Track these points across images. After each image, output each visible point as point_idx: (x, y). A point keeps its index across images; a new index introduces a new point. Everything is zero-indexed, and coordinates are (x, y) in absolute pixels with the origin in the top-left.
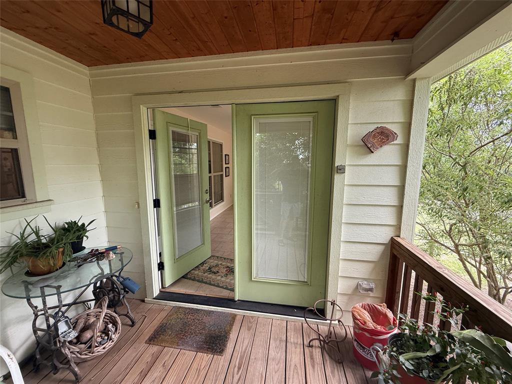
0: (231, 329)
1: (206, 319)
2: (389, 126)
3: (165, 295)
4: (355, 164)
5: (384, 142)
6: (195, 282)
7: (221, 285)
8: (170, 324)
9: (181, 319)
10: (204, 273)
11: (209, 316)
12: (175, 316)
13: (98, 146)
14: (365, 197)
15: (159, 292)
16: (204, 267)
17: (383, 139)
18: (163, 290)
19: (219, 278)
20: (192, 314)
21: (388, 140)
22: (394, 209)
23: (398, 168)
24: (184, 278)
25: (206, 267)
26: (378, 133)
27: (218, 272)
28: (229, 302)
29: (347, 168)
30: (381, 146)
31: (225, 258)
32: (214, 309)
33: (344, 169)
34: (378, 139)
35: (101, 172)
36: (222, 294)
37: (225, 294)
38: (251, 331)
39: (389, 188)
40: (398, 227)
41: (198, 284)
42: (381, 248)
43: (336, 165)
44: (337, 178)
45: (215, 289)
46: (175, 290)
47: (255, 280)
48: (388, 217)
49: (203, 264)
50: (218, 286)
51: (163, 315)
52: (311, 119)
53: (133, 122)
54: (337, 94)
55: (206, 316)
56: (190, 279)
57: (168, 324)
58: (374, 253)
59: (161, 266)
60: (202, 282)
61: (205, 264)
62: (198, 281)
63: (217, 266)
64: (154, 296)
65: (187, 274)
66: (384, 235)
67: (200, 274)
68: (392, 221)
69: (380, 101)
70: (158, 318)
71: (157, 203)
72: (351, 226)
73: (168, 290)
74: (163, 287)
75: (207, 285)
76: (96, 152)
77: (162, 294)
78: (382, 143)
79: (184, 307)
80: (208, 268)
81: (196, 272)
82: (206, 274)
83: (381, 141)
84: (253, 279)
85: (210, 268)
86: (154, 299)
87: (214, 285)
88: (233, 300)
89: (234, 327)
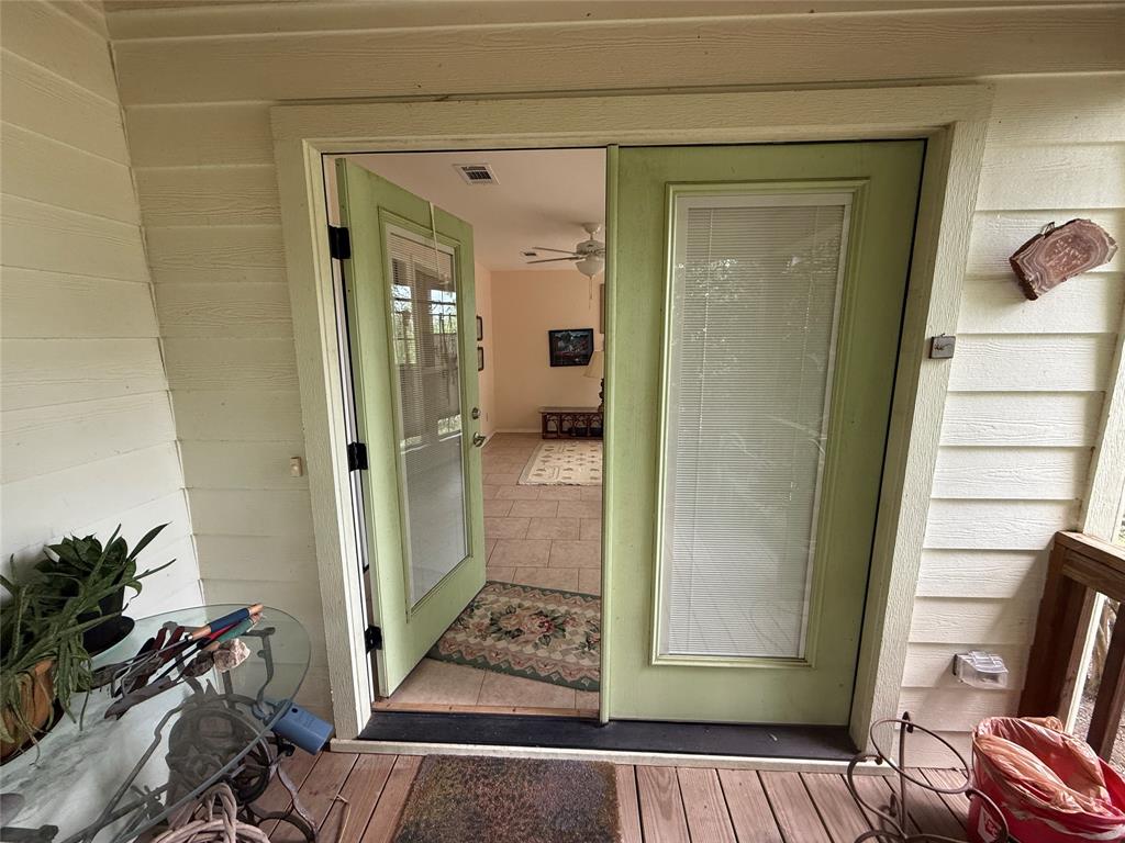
0: (615, 817)
1: (533, 793)
2: (1097, 220)
3: (392, 724)
4: (977, 332)
5: (1076, 266)
6: (465, 668)
7: (543, 674)
8: (428, 826)
9: (458, 802)
10: (484, 638)
11: (539, 780)
12: (436, 793)
13: (152, 275)
14: (995, 424)
15: (370, 714)
16: (476, 620)
17: (1075, 257)
18: (381, 706)
19: (529, 649)
20: (486, 777)
21: (1087, 260)
22: (1069, 458)
23: (1092, 341)
24: (433, 658)
25: (481, 617)
26: (1065, 239)
27: (518, 630)
28: (584, 728)
29: (959, 345)
30: (1064, 279)
31: (524, 588)
32: (548, 754)
33: (951, 346)
34: (1060, 259)
35: (165, 363)
36: (554, 704)
37: (563, 701)
38: (674, 817)
39: (1062, 399)
40: (1077, 508)
41: (478, 675)
42: (1024, 563)
43: (929, 334)
44: (928, 372)
45: (529, 688)
46: (416, 702)
47: (660, 663)
48: (1056, 480)
49: (470, 608)
50: (535, 677)
51: (398, 789)
52: (845, 199)
53: (279, 198)
54: (947, 119)
55: (530, 782)
56: (449, 659)
57: (423, 825)
58: (1005, 577)
59: (374, 638)
60: (484, 665)
61: (478, 608)
62: (475, 664)
63: (510, 611)
64: (360, 728)
65: (436, 645)
66: (1038, 530)
67: (472, 640)
68: (1064, 490)
69: (1067, 145)
70: (385, 805)
71: (358, 457)
72: (950, 506)
73: (396, 705)
74: (378, 697)
75: (502, 676)
76: (146, 300)
77: (380, 719)
78: (1069, 270)
79: (457, 757)
80: (487, 621)
81: (461, 637)
82: (489, 641)
83: (1068, 263)
84: (654, 663)
85: (494, 622)
86: (358, 738)
87: (522, 674)
88: (593, 721)
89: (620, 809)
